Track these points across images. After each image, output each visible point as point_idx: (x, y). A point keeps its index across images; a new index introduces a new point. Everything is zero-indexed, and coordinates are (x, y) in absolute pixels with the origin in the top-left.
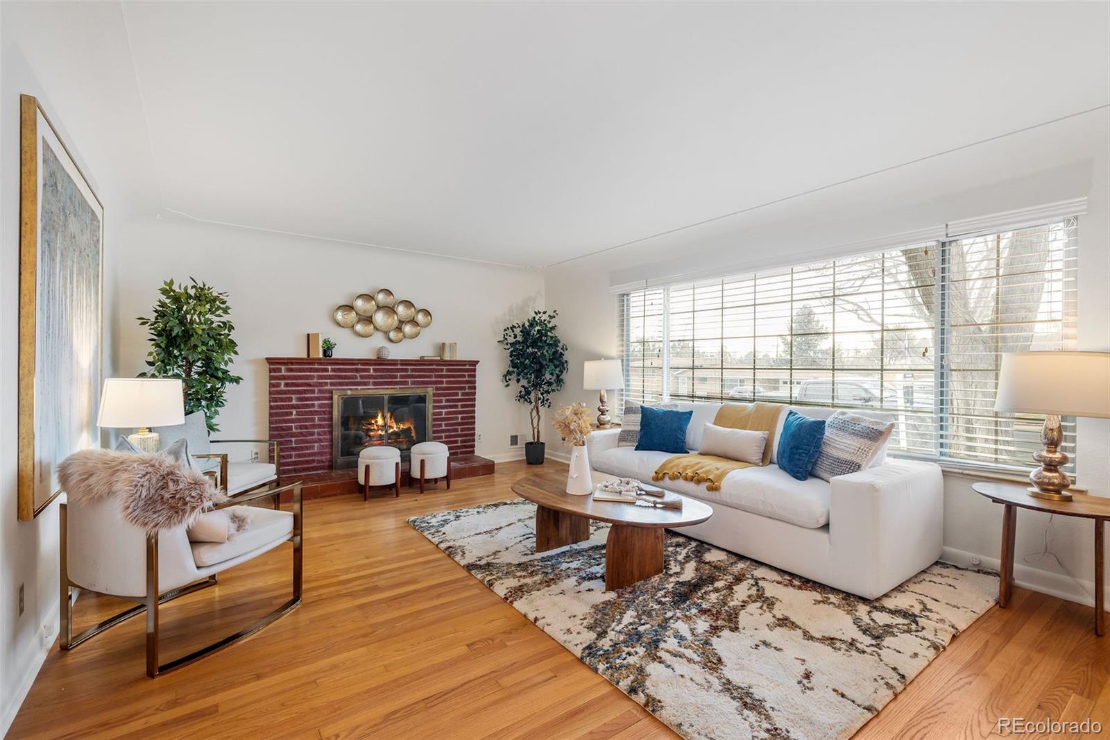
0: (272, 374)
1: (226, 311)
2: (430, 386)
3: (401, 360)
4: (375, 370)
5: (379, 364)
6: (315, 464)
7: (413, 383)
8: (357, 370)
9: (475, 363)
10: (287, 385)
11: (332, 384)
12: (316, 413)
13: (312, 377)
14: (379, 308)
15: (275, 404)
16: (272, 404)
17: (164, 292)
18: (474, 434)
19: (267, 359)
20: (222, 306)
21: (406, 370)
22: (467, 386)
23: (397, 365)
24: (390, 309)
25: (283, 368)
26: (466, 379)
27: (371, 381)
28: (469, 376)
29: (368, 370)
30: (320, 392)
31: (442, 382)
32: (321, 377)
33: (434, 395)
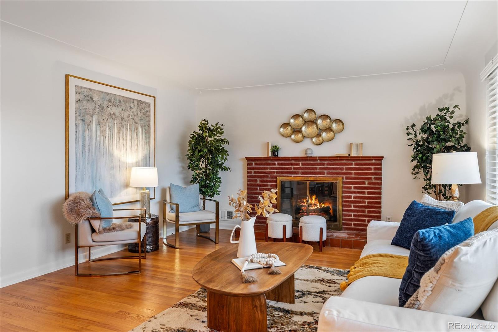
0: (248, 166)
1: (222, 134)
2: (341, 176)
3: (319, 157)
4: (303, 164)
5: (305, 160)
7: (328, 173)
8: (292, 164)
9: (381, 158)
10: (255, 173)
11: (277, 173)
13: (267, 168)
14: (306, 122)
15: (250, 183)
16: (248, 183)
18: (380, 217)
19: (246, 158)
20: (221, 131)
21: (323, 164)
22: (373, 177)
23: (316, 160)
24: (313, 122)
25: (253, 163)
26: (373, 171)
27: (300, 171)
28: (375, 169)
29: (298, 164)
30: (271, 177)
31: (351, 174)
32: (272, 168)
33: (344, 183)
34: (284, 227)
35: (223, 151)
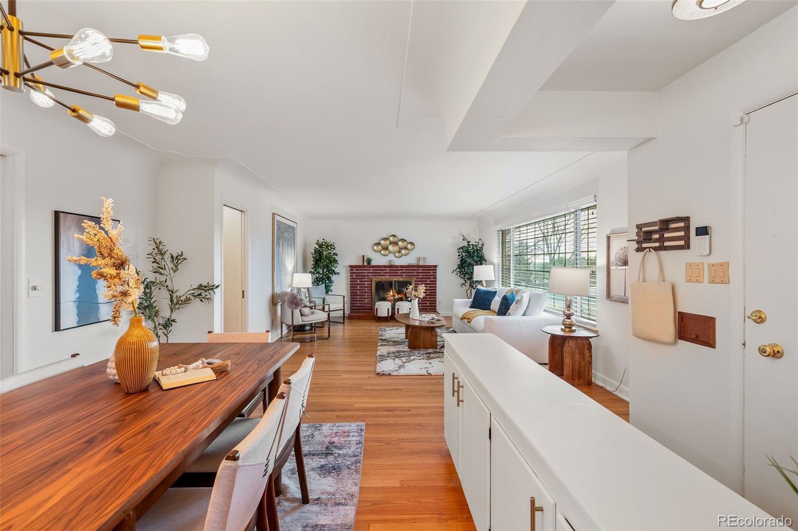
0: (351, 271)
1: (335, 249)
2: (413, 277)
3: (400, 266)
4: (389, 270)
5: (391, 267)
6: (366, 308)
7: (406, 276)
8: (382, 270)
9: (436, 266)
10: (356, 276)
11: (372, 276)
12: (366, 287)
13: (365, 273)
14: (391, 243)
16: (351, 283)
17: (317, 244)
18: (436, 301)
19: (349, 266)
20: (333, 247)
21: (402, 270)
22: (432, 277)
23: (398, 267)
24: (395, 243)
25: (355, 269)
26: (432, 274)
27: (388, 274)
28: (433, 272)
29: (386, 270)
30: (367, 279)
31: (419, 275)
32: (368, 273)
33: (415, 281)
34: (388, 309)
35: (335, 261)
